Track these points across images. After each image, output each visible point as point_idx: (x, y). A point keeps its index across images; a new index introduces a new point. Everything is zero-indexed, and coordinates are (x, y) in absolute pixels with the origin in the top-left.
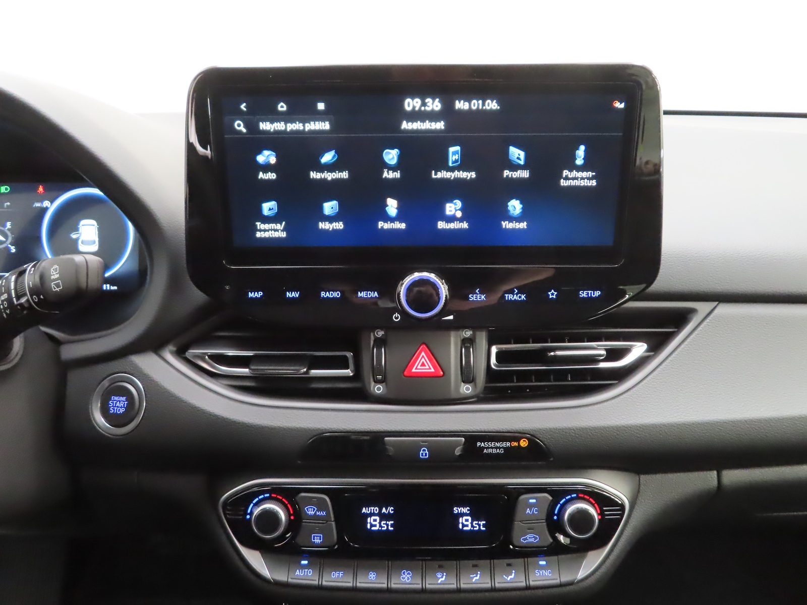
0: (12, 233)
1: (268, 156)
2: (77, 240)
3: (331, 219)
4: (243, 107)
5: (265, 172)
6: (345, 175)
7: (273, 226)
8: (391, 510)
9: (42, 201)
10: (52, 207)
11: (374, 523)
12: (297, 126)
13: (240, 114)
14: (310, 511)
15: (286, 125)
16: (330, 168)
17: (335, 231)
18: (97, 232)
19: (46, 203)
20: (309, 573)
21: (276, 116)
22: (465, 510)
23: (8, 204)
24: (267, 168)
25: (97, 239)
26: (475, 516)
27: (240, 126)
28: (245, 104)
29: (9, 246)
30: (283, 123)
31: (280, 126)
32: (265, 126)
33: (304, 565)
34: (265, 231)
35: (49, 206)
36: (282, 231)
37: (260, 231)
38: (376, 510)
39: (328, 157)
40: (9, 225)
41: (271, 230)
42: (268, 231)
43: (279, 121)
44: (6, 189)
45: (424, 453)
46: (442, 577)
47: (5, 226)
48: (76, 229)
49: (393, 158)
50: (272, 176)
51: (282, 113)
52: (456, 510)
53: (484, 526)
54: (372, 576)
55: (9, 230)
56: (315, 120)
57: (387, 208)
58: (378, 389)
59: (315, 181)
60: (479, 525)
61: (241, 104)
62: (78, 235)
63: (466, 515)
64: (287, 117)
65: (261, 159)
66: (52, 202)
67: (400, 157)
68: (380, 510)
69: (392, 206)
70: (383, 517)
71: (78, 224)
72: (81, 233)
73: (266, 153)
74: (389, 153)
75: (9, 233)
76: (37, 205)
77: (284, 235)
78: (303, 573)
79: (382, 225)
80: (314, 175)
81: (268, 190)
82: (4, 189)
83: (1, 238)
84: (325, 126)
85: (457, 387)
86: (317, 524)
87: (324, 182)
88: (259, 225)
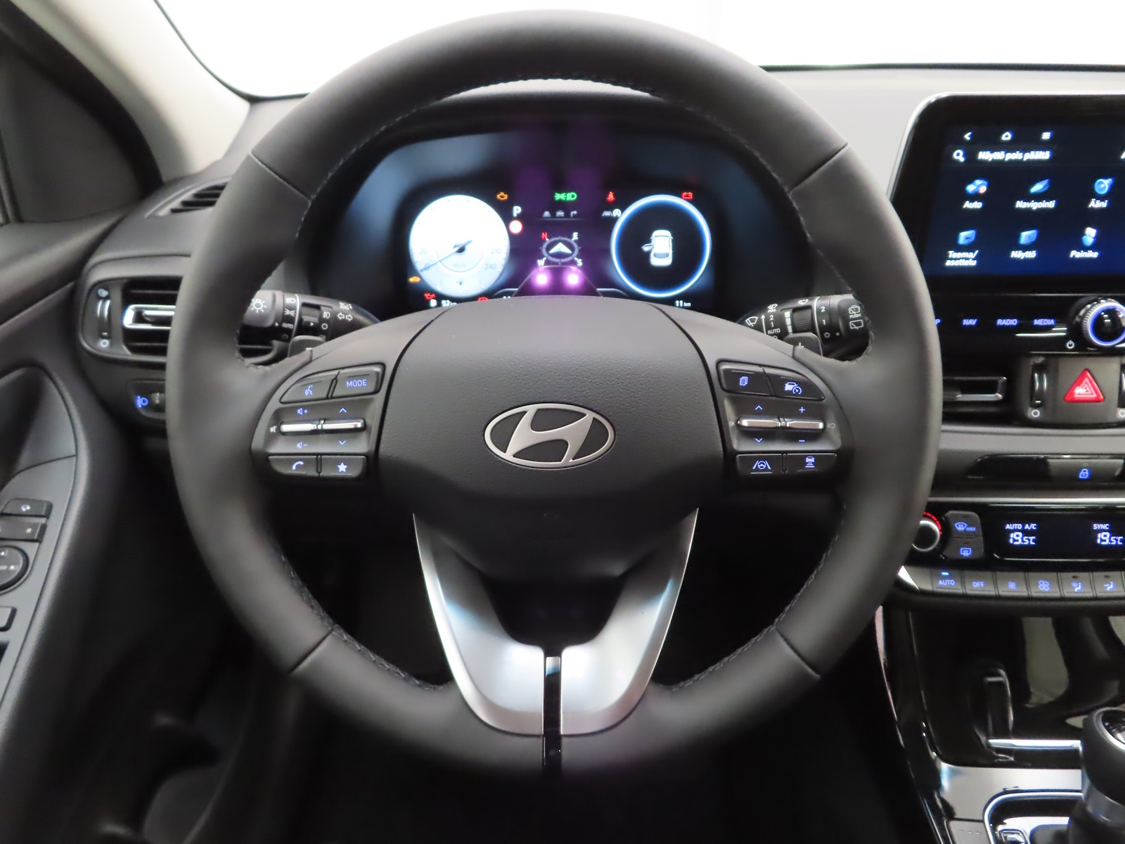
0: (579, 245)
1: (979, 185)
2: (648, 254)
3: (1025, 248)
4: (967, 137)
5: (972, 201)
6: (1051, 204)
7: (965, 254)
8: (1033, 526)
9: (611, 209)
10: (622, 217)
11: (1017, 538)
12: (1017, 156)
13: (960, 144)
14: (960, 527)
15: (1005, 153)
16: (1039, 197)
17: (1026, 260)
18: (671, 244)
19: (617, 212)
20: (952, 583)
21: (997, 145)
22: (1105, 526)
23: (575, 212)
24: (975, 197)
25: (670, 252)
26: (1113, 532)
27: (959, 156)
28: (970, 133)
29: (576, 259)
30: (1003, 153)
31: (999, 156)
32: (984, 156)
33: (945, 576)
34: (956, 259)
35: (619, 215)
36: (973, 259)
37: (951, 259)
38: (1019, 526)
39: (1038, 187)
40: (575, 236)
41: (962, 258)
42: (959, 259)
43: (999, 150)
44: (573, 196)
45: (1084, 474)
46: (1078, 586)
47: (571, 237)
48: (648, 241)
49: (1105, 187)
50: (977, 205)
51: (1006, 143)
52: (1096, 526)
53: (1121, 541)
54: (1012, 586)
55: (575, 241)
56: (1036, 149)
57: (1085, 237)
58: (1034, 414)
59: (1020, 210)
60: (1117, 540)
61: (965, 133)
62: (651, 247)
63: (1105, 531)
64: (1008, 147)
65: (971, 188)
66: (623, 210)
67: (1112, 187)
68: (1023, 527)
69: (1090, 234)
70: (1026, 533)
71: (650, 235)
72: (653, 246)
73: (978, 182)
74: (1102, 183)
75: (575, 245)
76: (607, 214)
77: (974, 263)
78: (946, 583)
79: (1075, 254)
80: (1020, 204)
81: (970, 220)
82: (570, 196)
83: (566, 250)
84: (1044, 155)
85: (1116, 412)
86: (966, 539)
87: (1029, 211)
88: (952, 254)
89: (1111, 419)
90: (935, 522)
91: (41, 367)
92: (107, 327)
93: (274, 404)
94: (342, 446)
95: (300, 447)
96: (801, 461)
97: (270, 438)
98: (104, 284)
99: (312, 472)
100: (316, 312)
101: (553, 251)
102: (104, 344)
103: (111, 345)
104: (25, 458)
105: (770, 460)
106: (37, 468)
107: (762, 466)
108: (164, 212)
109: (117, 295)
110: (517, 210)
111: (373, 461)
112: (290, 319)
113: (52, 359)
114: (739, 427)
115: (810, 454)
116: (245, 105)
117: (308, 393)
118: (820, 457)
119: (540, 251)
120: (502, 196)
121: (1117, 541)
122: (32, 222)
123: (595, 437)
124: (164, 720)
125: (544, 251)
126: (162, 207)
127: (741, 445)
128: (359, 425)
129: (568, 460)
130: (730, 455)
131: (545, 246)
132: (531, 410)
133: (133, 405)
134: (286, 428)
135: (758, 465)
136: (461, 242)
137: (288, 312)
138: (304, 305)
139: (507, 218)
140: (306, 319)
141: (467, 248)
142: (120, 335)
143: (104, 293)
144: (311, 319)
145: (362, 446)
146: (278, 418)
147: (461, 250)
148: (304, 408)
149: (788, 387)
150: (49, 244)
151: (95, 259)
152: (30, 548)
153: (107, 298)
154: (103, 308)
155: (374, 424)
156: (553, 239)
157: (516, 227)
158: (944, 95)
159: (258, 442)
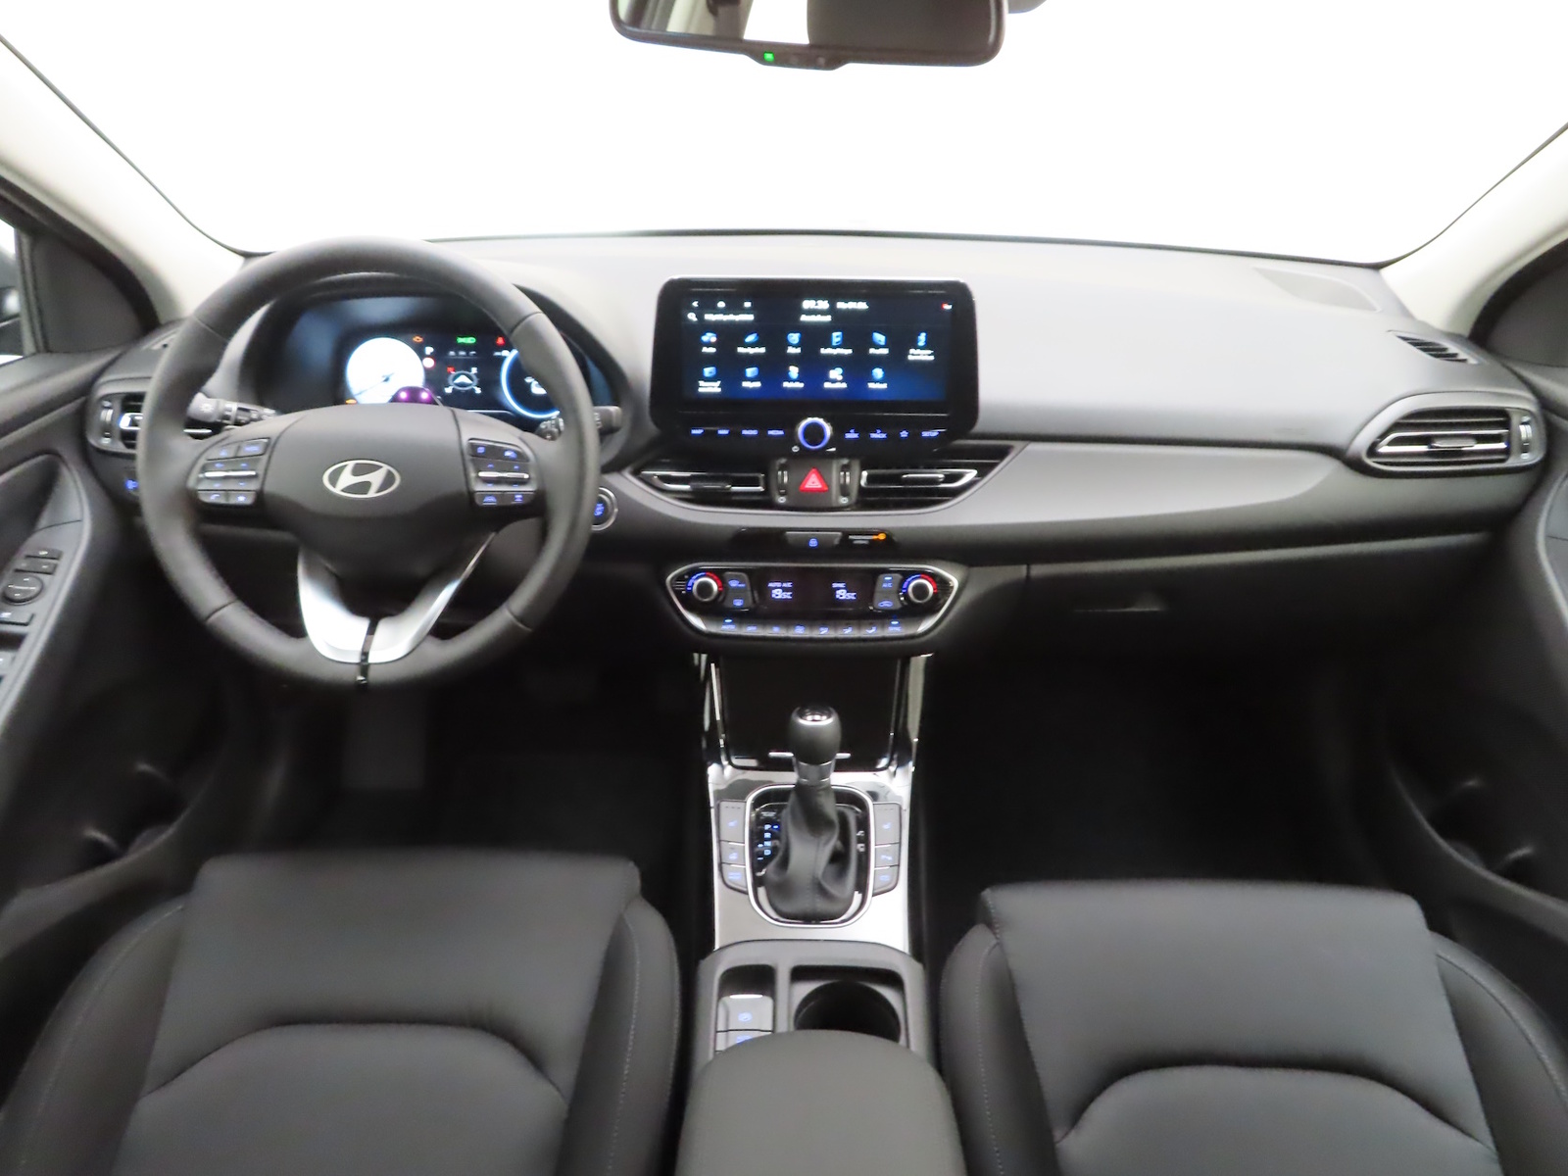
0: (477, 377)
1: (711, 337)
2: (531, 384)
3: (751, 380)
4: (696, 304)
5: (708, 347)
6: (762, 350)
7: (711, 384)
8: (789, 584)
9: (501, 351)
10: (509, 356)
11: (777, 594)
12: (731, 317)
13: (691, 309)
14: (734, 584)
15: (724, 316)
16: (752, 345)
17: (754, 388)
19: (505, 353)
20: (732, 628)
21: (716, 310)
22: (841, 585)
23: (474, 352)
24: (709, 345)
26: (848, 590)
27: (692, 317)
28: (697, 302)
29: (475, 387)
30: (721, 315)
31: (719, 317)
32: (709, 317)
33: (727, 622)
34: (705, 387)
35: (507, 355)
36: (717, 388)
37: (702, 387)
38: (779, 584)
39: (751, 338)
40: (474, 370)
41: (710, 387)
42: (707, 387)
43: (718, 313)
45: (813, 544)
46: (825, 631)
47: (471, 371)
49: (795, 339)
51: (722, 309)
52: (835, 585)
53: (855, 596)
54: (777, 629)
55: (474, 374)
56: (743, 313)
57: (790, 373)
58: (782, 500)
59: (741, 354)
61: (694, 302)
62: (530, 380)
63: (842, 588)
64: (724, 311)
65: (705, 338)
66: (509, 351)
67: (800, 340)
68: (782, 584)
69: (794, 371)
70: (785, 590)
73: (709, 335)
74: (792, 336)
75: (474, 377)
76: (497, 354)
77: (719, 390)
78: (728, 628)
79: (786, 384)
80: (741, 350)
81: (709, 360)
82: (471, 340)
83: (468, 381)
84: (750, 317)
85: (837, 498)
86: (738, 593)
87: (747, 355)
88: (701, 383)
89: (834, 505)
90: (715, 581)
91: (57, 454)
92: (107, 429)
93: (202, 461)
94: (242, 485)
95: (217, 486)
96: (513, 497)
97: (199, 480)
98: (108, 397)
99: (222, 501)
100: (246, 414)
101: (458, 381)
102: (106, 442)
103: (112, 443)
104: (44, 521)
105: (496, 497)
106: (53, 528)
107: (490, 501)
108: (157, 347)
109: (117, 405)
110: (429, 350)
111: (260, 495)
112: (227, 418)
113: (67, 450)
114: (478, 477)
115: (519, 494)
116: (241, 259)
117: (223, 454)
118: (525, 495)
119: (447, 381)
120: (418, 339)
121: (851, 596)
122: (56, 352)
123: (389, 480)
124: (144, 767)
125: (450, 382)
126: (157, 343)
127: (479, 487)
128: (253, 473)
129: (372, 494)
130: (471, 494)
131: (451, 377)
132: (351, 464)
133: (125, 487)
134: (208, 474)
135: (487, 499)
136: (387, 374)
137: (228, 413)
138: (240, 409)
139: (422, 355)
140: (240, 418)
141: (391, 378)
142: (117, 435)
143: (107, 404)
144: (243, 418)
145: (254, 486)
146: (204, 469)
147: (387, 380)
148: (221, 463)
149: (507, 454)
150: (73, 366)
151: (103, 380)
152: (46, 578)
153: (109, 408)
154: (107, 415)
155: (261, 473)
156: (458, 373)
157: (430, 363)
158: (676, 277)
159: (191, 483)
